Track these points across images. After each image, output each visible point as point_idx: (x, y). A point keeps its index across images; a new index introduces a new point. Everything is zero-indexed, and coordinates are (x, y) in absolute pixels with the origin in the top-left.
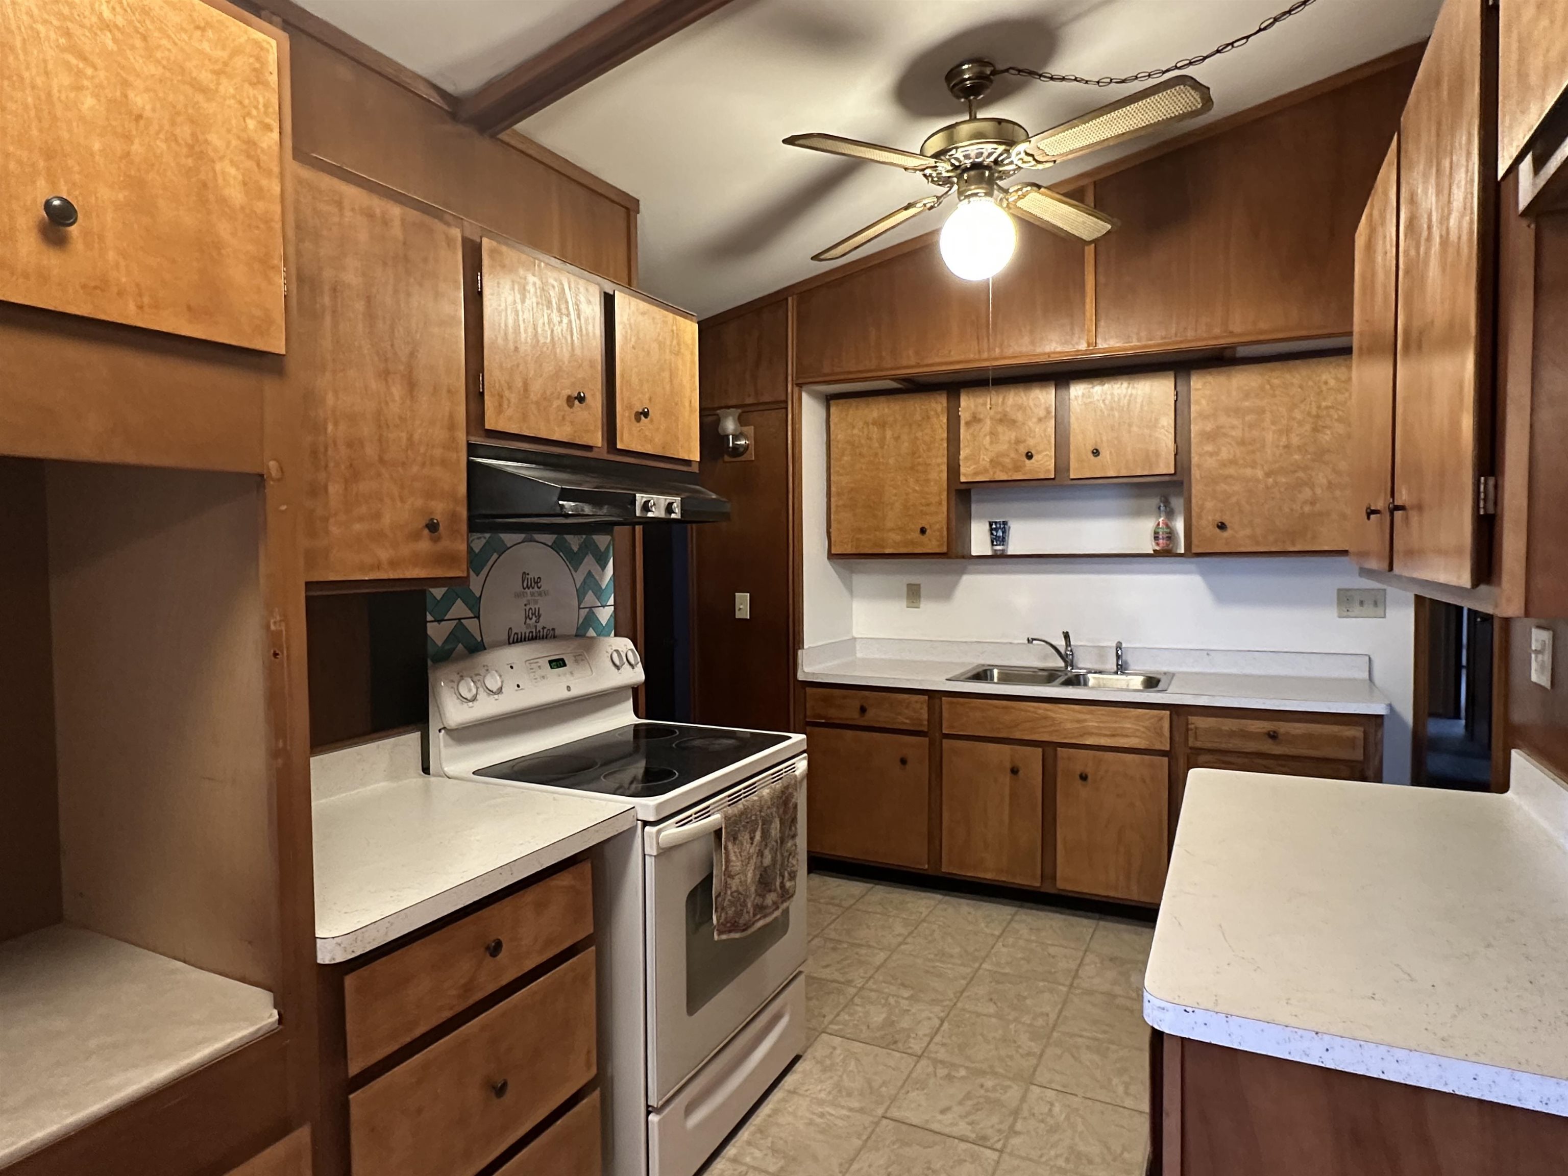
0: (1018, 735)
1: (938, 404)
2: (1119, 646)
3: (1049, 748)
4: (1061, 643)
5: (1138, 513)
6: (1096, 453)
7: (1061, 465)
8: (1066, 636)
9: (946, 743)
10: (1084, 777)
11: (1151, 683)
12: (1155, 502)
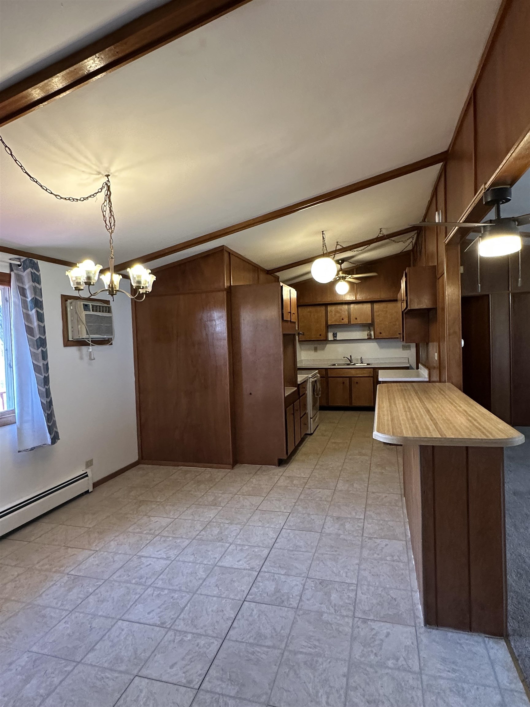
0: (344, 376)
1: (323, 308)
2: (361, 358)
3: (350, 378)
4: (350, 358)
5: (364, 331)
6: (356, 319)
7: (349, 321)
8: (351, 356)
9: (330, 379)
10: (357, 383)
11: (368, 364)
12: (367, 328)
